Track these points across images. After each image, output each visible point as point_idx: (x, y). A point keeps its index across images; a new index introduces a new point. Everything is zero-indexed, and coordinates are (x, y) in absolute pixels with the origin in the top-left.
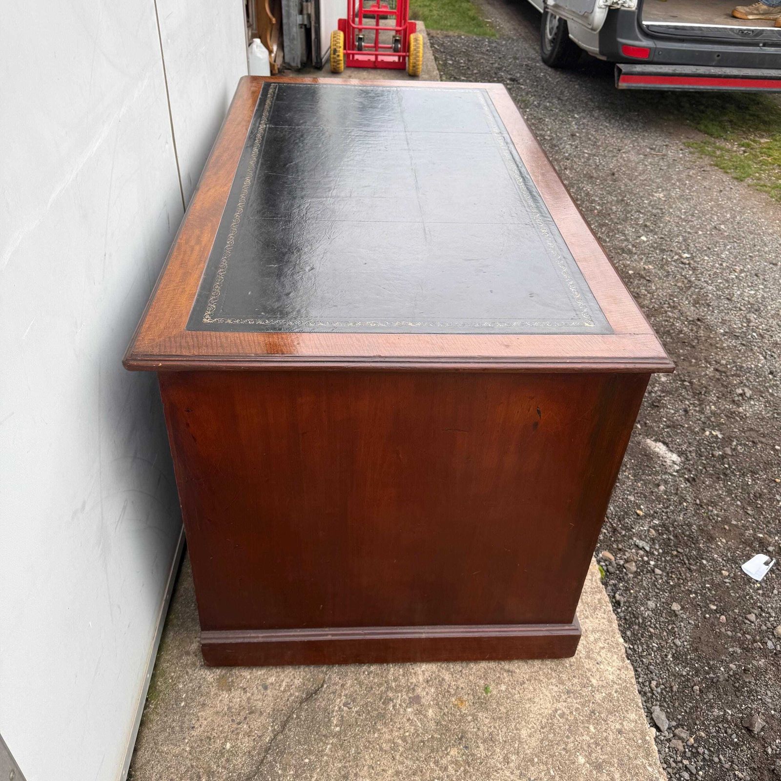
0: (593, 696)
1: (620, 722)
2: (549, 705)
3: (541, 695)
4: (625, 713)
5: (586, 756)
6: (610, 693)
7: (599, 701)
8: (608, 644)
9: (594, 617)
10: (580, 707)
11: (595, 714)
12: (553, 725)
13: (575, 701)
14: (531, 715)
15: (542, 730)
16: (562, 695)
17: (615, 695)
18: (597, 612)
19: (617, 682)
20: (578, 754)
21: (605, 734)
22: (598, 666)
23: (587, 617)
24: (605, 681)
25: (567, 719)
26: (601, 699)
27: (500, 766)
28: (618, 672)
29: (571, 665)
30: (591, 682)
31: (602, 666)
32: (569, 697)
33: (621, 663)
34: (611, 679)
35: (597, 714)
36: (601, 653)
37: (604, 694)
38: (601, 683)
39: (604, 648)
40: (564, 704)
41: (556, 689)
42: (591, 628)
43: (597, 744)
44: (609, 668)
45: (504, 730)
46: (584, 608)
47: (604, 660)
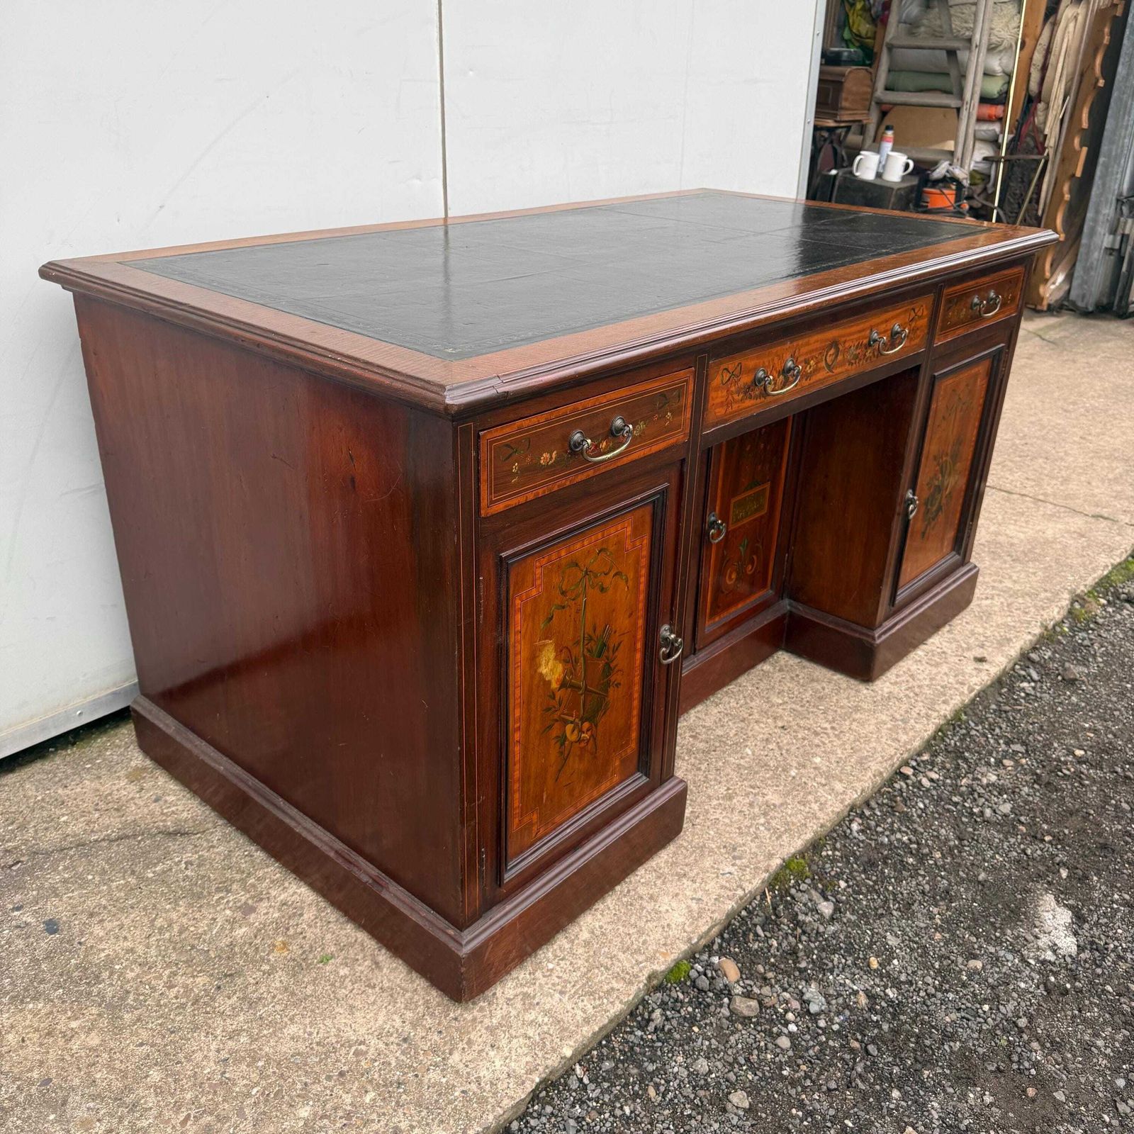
0: (428, 1070)
1: (414, 1124)
2: (363, 1031)
3: (372, 1015)
4: (436, 1121)
5: (315, 1114)
6: (454, 1086)
7: (426, 1081)
8: (542, 1039)
9: (575, 1000)
10: (394, 1064)
11: (398, 1088)
12: (335, 1052)
13: (398, 1054)
14: (328, 1022)
15: (314, 1045)
16: (395, 1035)
17: (457, 1094)
18: (585, 999)
19: (483, 1084)
20: (311, 1103)
21: (374, 1116)
22: (488, 1048)
23: (562, 993)
24: (468, 1070)
25: (358, 1061)
26: (432, 1081)
27: (218, 1032)
28: (505, 1076)
29: (456, 1019)
30: (450, 1054)
31: (492, 1054)
32: (398, 1045)
33: (523, 1071)
34: (482, 1075)
35: (401, 1090)
36: (515, 1041)
37: (444, 1080)
38: (461, 1066)
39: (529, 1038)
40: (382, 1046)
41: (398, 1023)
42: (547, 1007)
43: (348, 1116)
44: (498, 1063)
45: (278, 1008)
46: (576, 982)
47: (506, 1050)
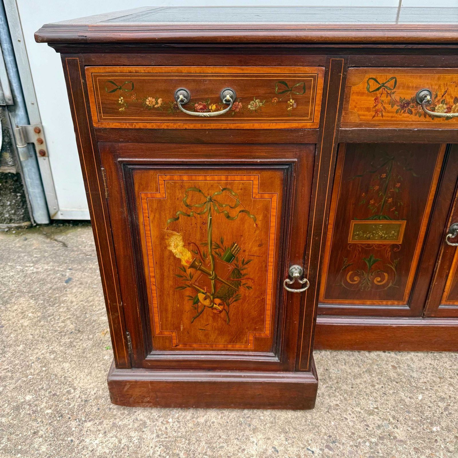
0: (75, 420)
1: (44, 436)
2: (80, 385)
3: (91, 381)
4: (49, 443)
5: (29, 401)
6: (73, 435)
7: (69, 423)
8: (123, 448)
9: (158, 444)
10: (71, 407)
11: (59, 417)
12: (64, 385)
13: (76, 404)
14: (78, 372)
15: (64, 376)
16: (86, 396)
17: (69, 439)
18: (162, 447)
19: (81, 445)
20: (34, 396)
21: (39, 420)
22: (103, 432)
23: (158, 436)
24: (85, 434)
25: (64, 395)
26: (71, 425)
27: (50, 348)
28: (90, 449)
29: (110, 409)
30: (89, 421)
31: (101, 435)
32: (82, 401)
33: (98, 454)
34: (86, 440)
35: (58, 419)
36: (114, 438)
37: (73, 429)
38: (86, 429)
39: (120, 443)
40: (77, 396)
41: (93, 393)
42: (144, 436)
43: (34, 412)
44: (97, 442)
45: (74, 354)
46: (169, 437)
47: (107, 439)
